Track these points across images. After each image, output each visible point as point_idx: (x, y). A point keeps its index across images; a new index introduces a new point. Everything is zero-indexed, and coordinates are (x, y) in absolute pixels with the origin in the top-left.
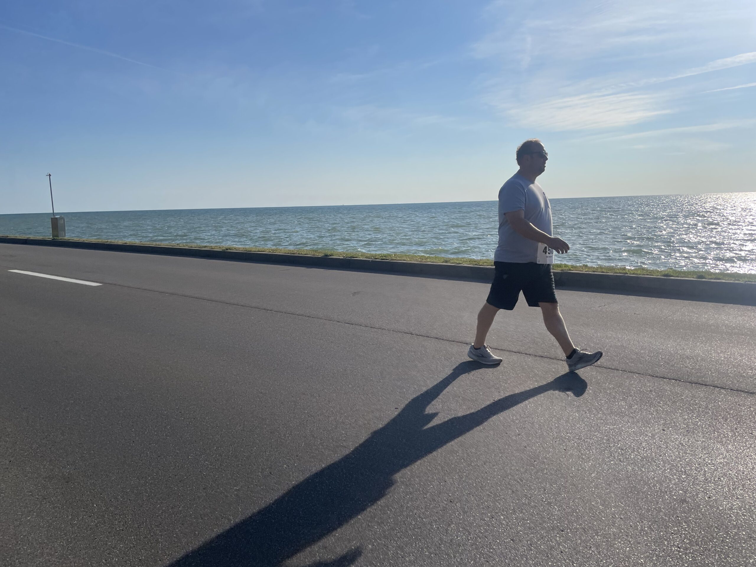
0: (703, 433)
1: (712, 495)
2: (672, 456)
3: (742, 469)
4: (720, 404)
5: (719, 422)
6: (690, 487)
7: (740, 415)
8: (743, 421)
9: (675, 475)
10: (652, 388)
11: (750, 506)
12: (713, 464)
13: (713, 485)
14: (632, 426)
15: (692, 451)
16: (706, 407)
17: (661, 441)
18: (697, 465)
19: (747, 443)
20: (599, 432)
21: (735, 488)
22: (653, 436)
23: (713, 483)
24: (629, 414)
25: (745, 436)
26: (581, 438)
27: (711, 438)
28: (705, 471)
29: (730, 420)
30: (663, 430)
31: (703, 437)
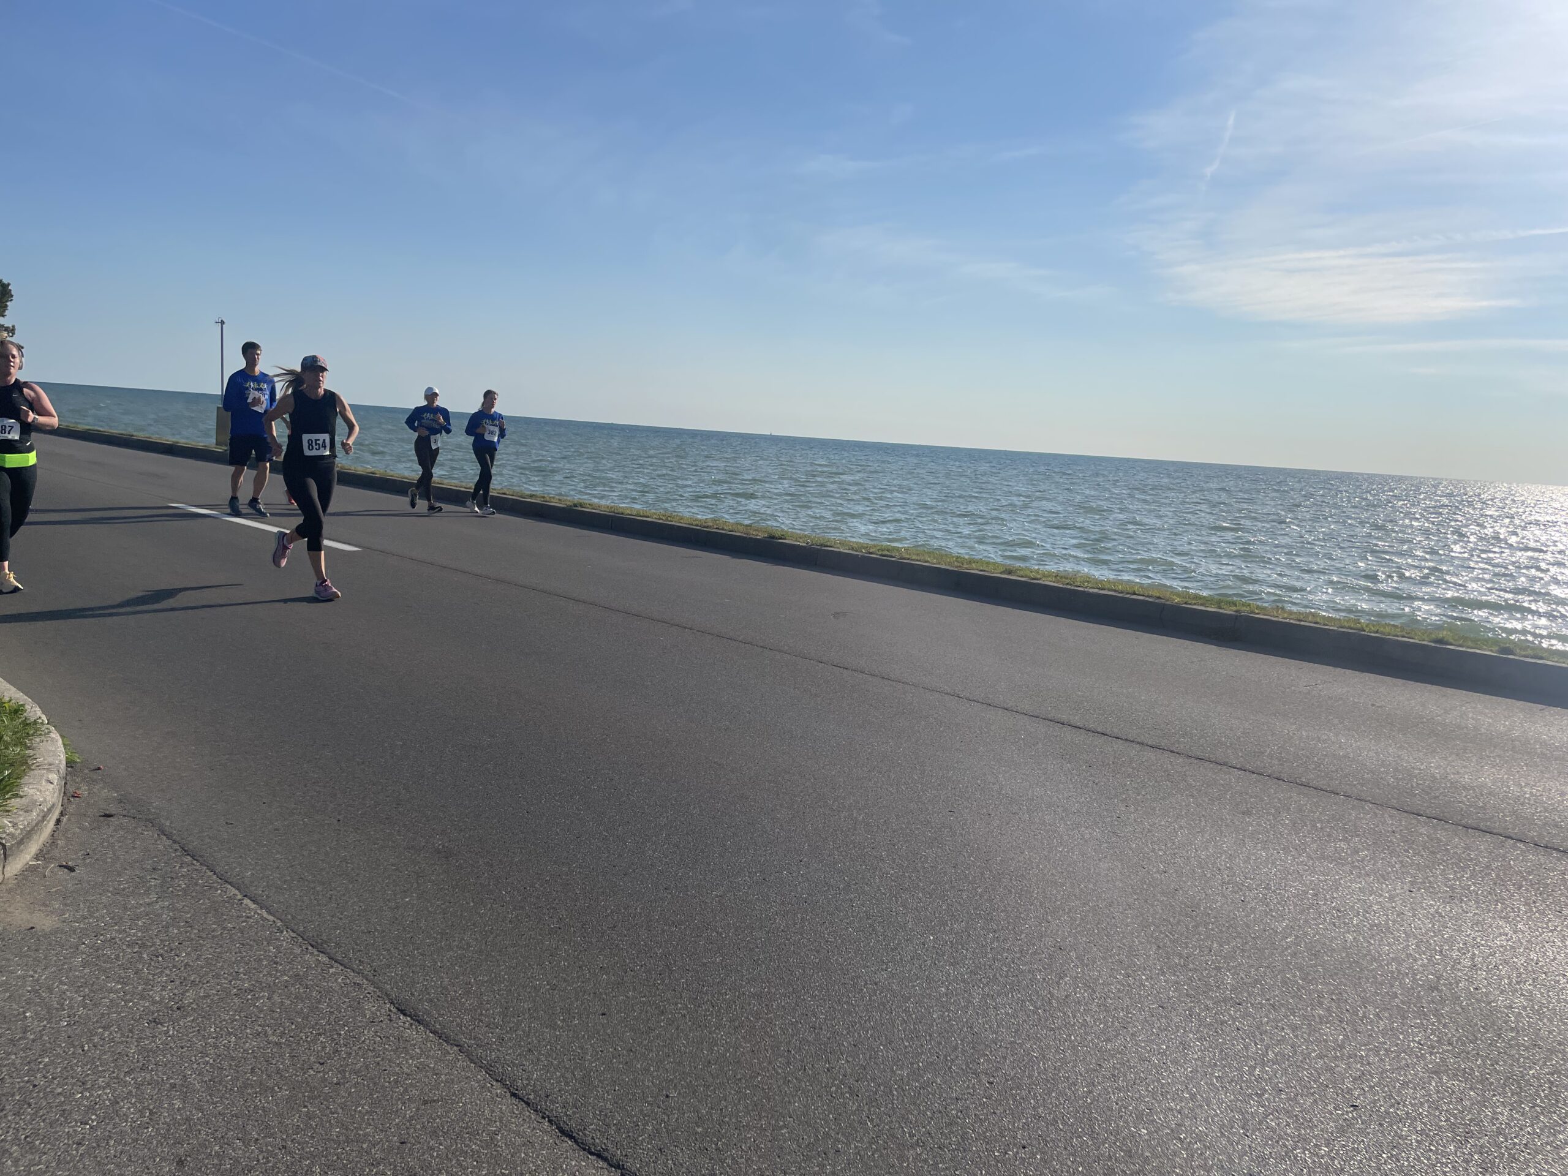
0: (1477, 902)
1: (1481, 986)
2: (1421, 929)
3: (1535, 958)
4: (1512, 863)
5: (1507, 890)
6: (1447, 972)
7: (1544, 884)
8: (1548, 892)
9: (1424, 954)
10: (1396, 828)
11: (1540, 1006)
12: (1490, 946)
13: (1484, 973)
14: (1357, 880)
15: (1456, 925)
16: (1487, 866)
17: (1404, 906)
18: (1461, 945)
19: (1550, 924)
20: (1300, 883)
21: (1521, 982)
22: (1391, 898)
23: (1484, 971)
24: (1353, 862)
25: (1549, 914)
26: (1271, 888)
27: (1489, 910)
28: (1475, 954)
29: (1527, 890)
30: (1410, 891)
31: (1477, 908)
